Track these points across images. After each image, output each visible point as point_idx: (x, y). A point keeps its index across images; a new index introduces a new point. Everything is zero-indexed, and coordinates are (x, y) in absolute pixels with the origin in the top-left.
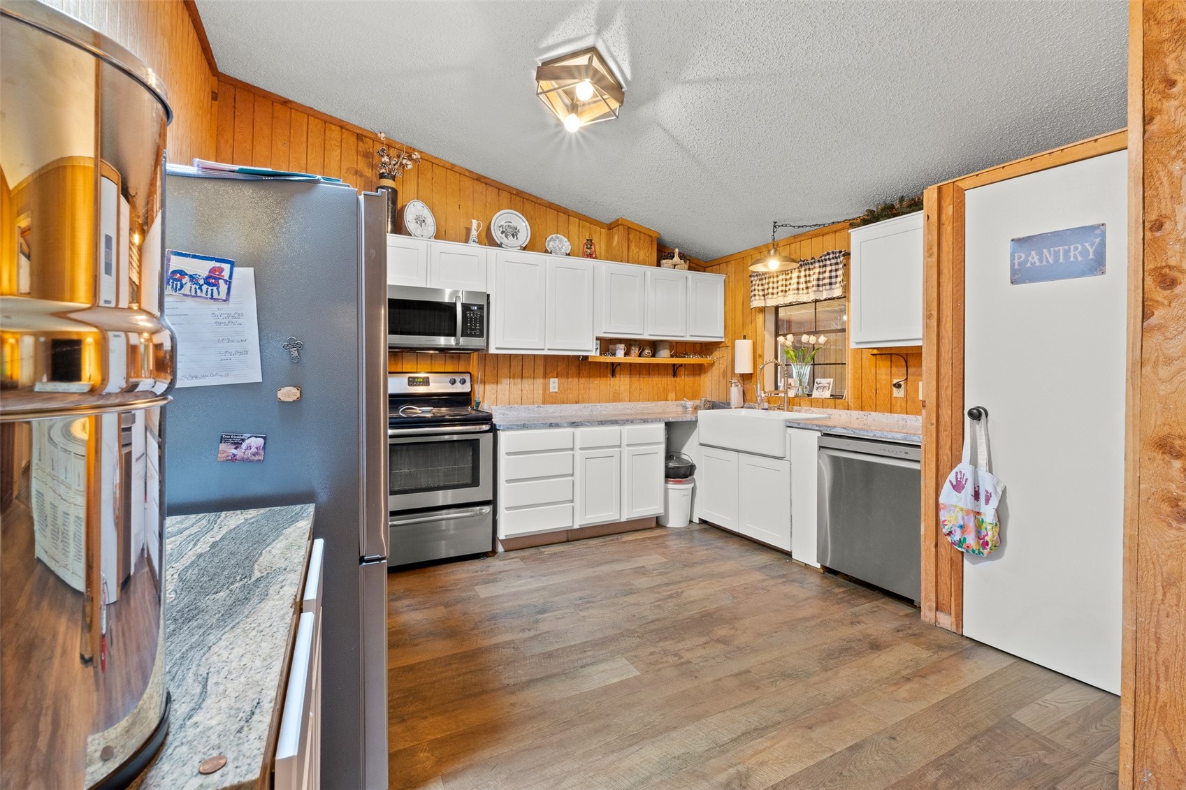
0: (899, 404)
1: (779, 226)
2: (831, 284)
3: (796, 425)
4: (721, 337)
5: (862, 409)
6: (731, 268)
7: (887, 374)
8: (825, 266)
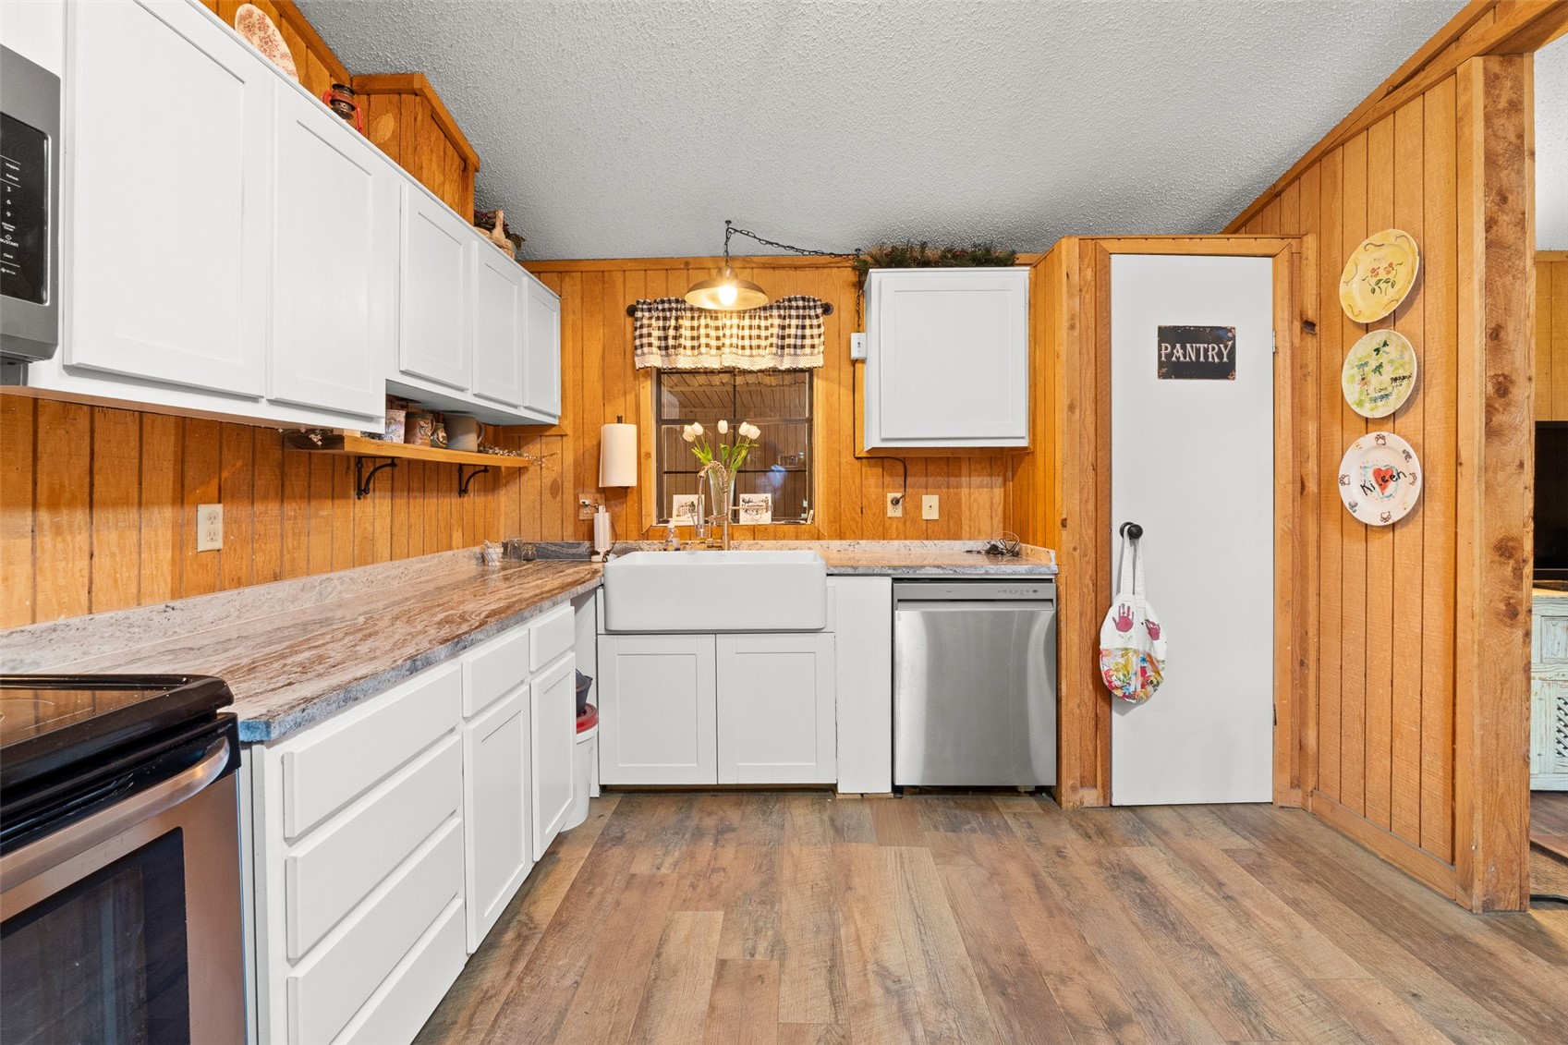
0: (894, 526)
1: (736, 231)
2: (795, 347)
3: (850, 571)
4: (554, 416)
5: (841, 536)
7: (877, 486)
8: (790, 317)
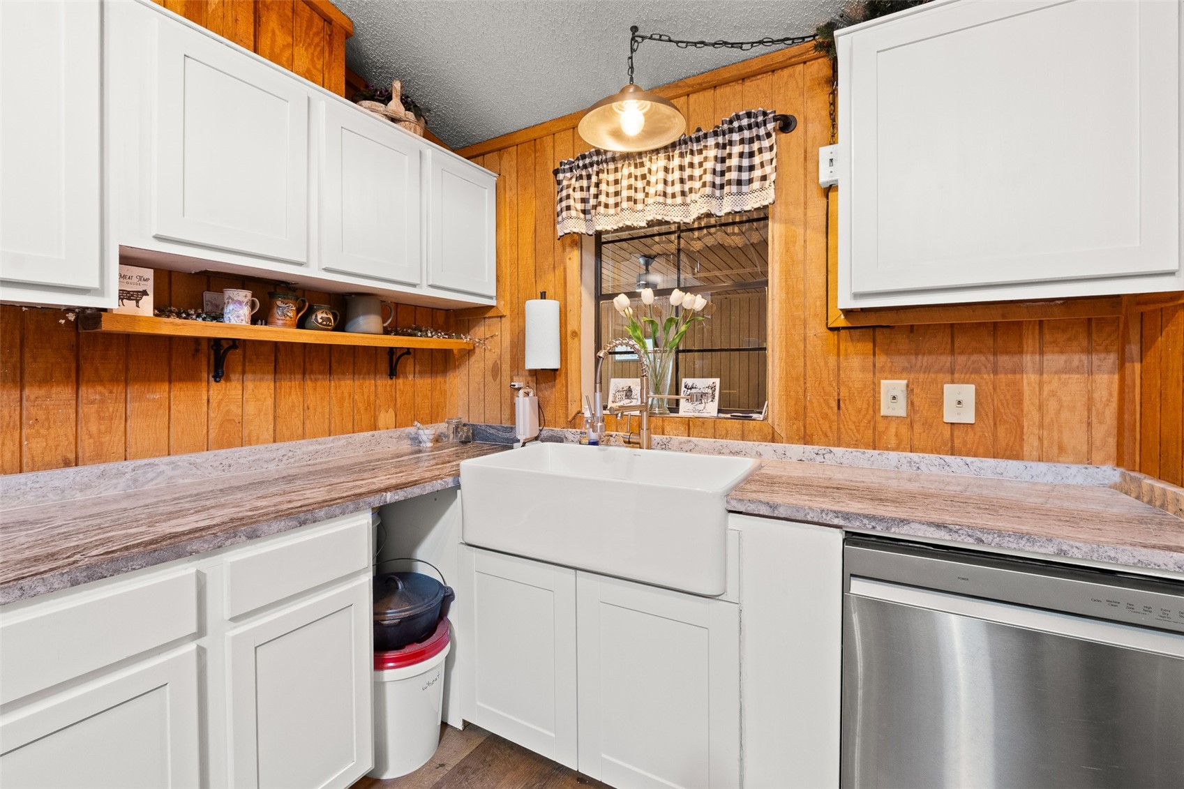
0: (893, 431)
1: (643, 38)
2: (739, 182)
4: (491, 298)
5: (806, 439)
6: (509, 162)
7: (863, 369)
8: (731, 143)
